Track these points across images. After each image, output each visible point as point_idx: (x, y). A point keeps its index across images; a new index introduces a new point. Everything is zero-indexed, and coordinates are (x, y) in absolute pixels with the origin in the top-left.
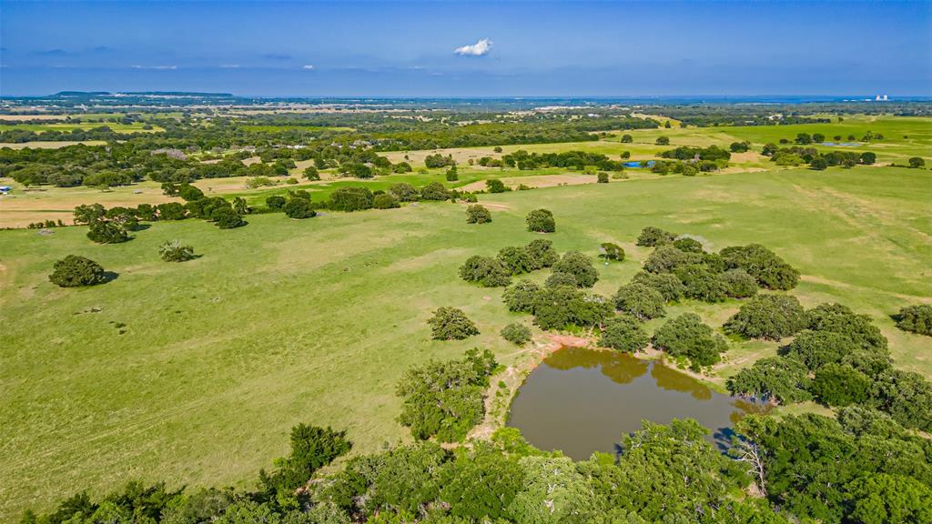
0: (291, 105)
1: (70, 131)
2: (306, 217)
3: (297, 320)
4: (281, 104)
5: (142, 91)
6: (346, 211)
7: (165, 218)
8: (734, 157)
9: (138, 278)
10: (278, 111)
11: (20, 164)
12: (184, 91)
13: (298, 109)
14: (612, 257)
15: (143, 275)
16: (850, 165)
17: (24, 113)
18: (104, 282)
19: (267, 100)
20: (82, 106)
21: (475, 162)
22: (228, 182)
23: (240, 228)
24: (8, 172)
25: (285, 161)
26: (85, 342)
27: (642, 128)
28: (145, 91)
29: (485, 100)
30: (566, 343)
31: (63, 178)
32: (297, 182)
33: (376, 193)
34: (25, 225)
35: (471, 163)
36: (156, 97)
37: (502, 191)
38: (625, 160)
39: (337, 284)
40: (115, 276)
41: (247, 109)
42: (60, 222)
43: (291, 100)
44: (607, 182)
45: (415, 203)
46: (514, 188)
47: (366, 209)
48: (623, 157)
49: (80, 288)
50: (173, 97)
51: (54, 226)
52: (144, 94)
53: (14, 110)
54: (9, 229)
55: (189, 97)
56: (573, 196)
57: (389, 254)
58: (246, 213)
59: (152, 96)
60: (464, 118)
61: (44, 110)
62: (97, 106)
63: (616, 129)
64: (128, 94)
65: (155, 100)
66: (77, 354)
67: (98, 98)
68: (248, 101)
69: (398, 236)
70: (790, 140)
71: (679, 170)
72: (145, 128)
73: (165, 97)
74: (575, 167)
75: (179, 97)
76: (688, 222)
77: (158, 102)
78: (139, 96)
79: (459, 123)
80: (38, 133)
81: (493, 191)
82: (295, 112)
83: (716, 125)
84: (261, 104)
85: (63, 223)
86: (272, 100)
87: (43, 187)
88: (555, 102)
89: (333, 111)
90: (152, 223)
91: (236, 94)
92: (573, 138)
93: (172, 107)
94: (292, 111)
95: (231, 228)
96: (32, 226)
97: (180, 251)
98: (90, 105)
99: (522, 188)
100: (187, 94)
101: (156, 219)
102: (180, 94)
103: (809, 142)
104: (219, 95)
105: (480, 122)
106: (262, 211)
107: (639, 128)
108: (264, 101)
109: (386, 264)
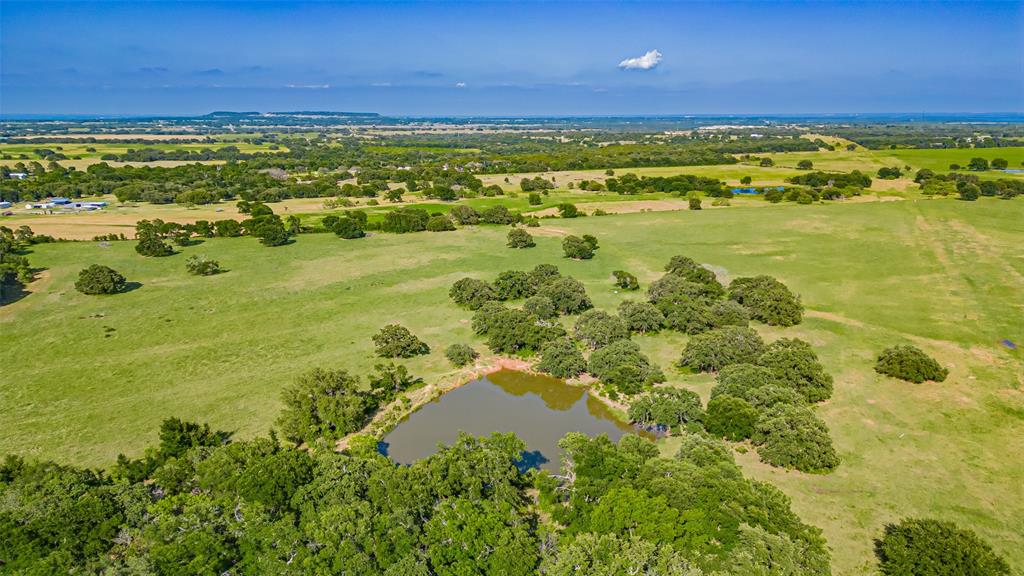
0: (436, 126)
1: (199, 152)
2: (354, 237)
3: (268, 333)
4: (426, 125)
5: (290, 111)
6: (398, 232)
7: (221, 235)
8: (878, 184)
9: (158, 289)
10: (416, 132)
11: (127, 182)
12: (331, 111)
13: (438, 129)
14: (625, 286)
15: (163, 286)
16: (1010, 195)
17: (170, 133)
18: (124, 291)
19: (413, 120)
20: (231, 127)
21: (575, 186)
22: (311, 203)
23: (285, 246)
24: (115, 187)
25: (378, 182)
26: (72, 342)
27: (799, 150)
28: (293, 111)
29: (649, 119)
30: (507, 366)
31: (157, 195)
32: (377, 204)
33: (434, 215)
34: (90, 237)
35: (571, 186)
36: (302, 116)
37: (576, 216)
38: (744, 186)
39: (330, 302)
40: (137, 285)
41: (385, 130)
42: (122, 235)
43: (436, 120)
44: (700, 209)
45: (475, 227)
46: (589, 214)
47: (418, 231)
48: (743, 182)
49: (100, 296)
50: (320, 117)
51: (117, 239)
53: (164, 130)
54: (75, 241)
55: (334, 116)
56: (647, 223)
57: (405, 274)
58: (300, 232)
59: (300, 116)
60: (608, 138)
61: (192, 130)
62: (245, 126)
63: (768, 151)
64: (277, 114)
65: (302, 120)
66: (58, 352)
67: (248, 118)
68: (394, 121)
69: (425, 259)
70: (961, 166)
71: (794, 197)
72: (271, 148)
73: (312, 117)
74: (678, 192)
75: (324, 117)
76: (749, 253)
77: (302, 122)
78: (288, 116)
79: (600, 144)
80: (167, 152)
81: (565, 216)
82: (434, 132)
83: (893, 147)
84: (405, 124)
85: (125, 236)
86: (418, 120)
87: (138, 204)
88: (729, 120)
89: (475, 131)
90: (207, 239)
91: (383, 114)
92: (706, 160)
93: (316, 127)
94: (431, 132)
95: (275, 246)
96: (96, 239)
97: (206, 265)
98: (238, 126)
99: (599, 213)
100: (333, 114)
101: (212, 235)
103: (986, 168)
104: (365, 114)
105: (622, 143)
106: (317, 231)
107: (795, 150)
108: (409, 121)
109: (390, 285)
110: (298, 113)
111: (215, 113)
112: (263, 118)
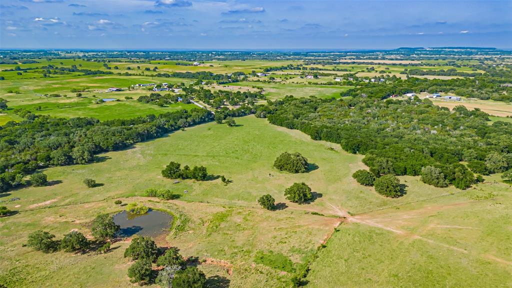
5: (441, 47)
12: (466, 46)
28: (443, 47)
36: (449, 50)
50: (459, 50)
52: (442, 48)
55: (468, 50)
59: (447, 50)
64: (434, 48)
67: (420, 51)
75: (463, 50)
100: (467, 48)
102: (464, 48)
110: (445, 48)
111: (400, 48)
112: (426, 51)
